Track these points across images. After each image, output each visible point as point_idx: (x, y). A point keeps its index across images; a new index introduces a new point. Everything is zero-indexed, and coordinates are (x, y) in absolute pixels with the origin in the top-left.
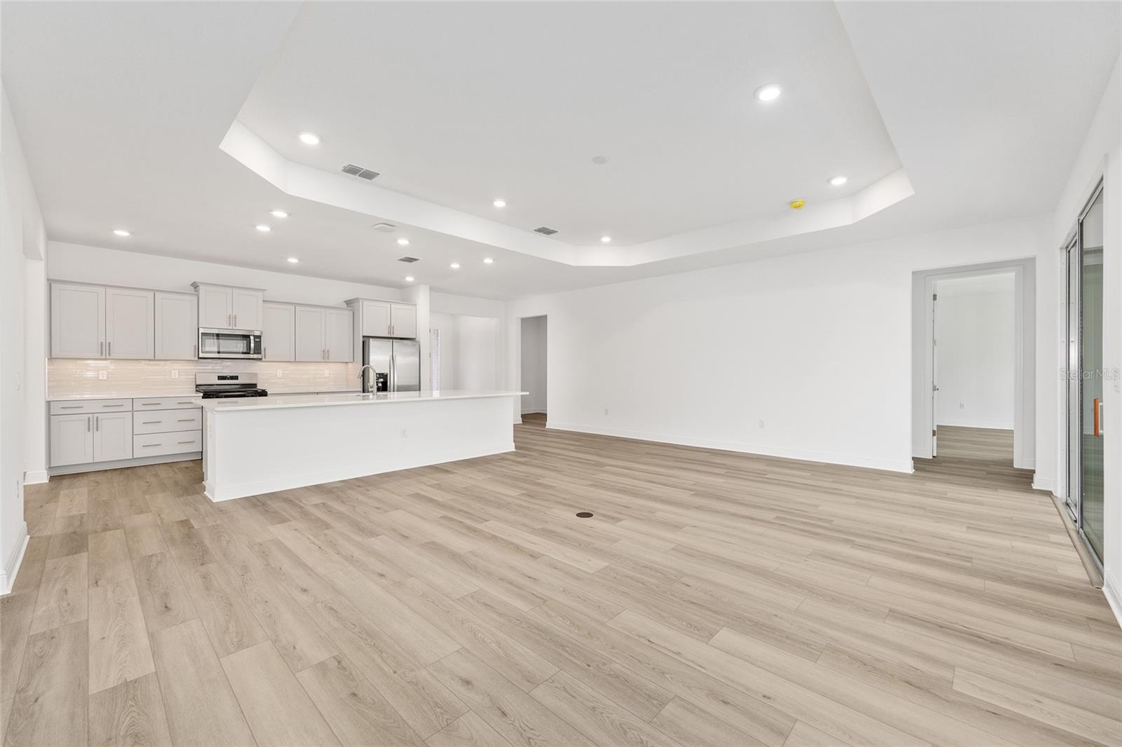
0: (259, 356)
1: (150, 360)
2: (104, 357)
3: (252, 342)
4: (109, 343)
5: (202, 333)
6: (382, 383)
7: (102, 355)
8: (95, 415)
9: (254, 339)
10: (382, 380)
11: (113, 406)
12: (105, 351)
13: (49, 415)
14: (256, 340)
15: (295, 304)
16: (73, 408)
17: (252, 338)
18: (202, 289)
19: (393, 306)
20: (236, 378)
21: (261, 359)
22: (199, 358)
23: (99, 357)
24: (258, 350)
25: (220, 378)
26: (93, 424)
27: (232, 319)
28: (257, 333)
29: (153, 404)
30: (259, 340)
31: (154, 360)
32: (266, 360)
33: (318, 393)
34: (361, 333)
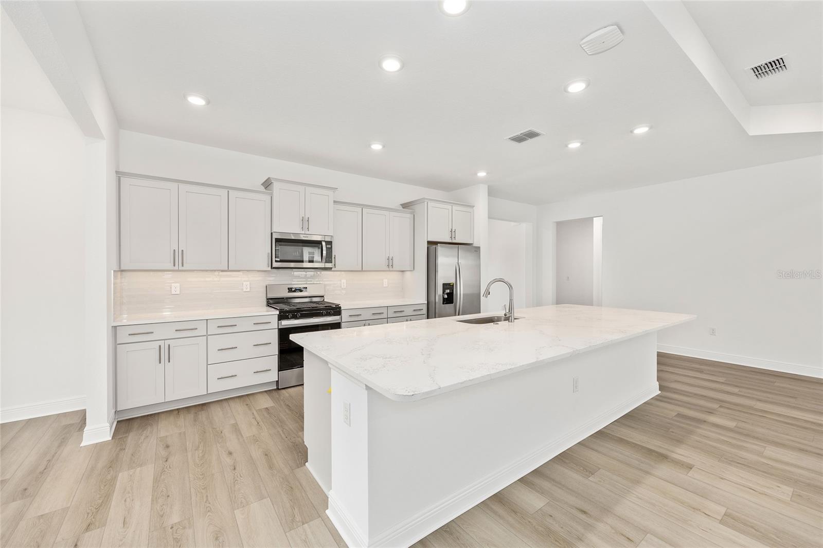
0: (328, 265)
1: (222, 271)
2: (176, 268)
3: (324, 248)
4: (182, 251)
5: (276, 239)
6: (447, 294)
7: (174, 265)
8: (167, 342)
9: (326, 245)
10: (448, 291)
11: (186, 329)
12: (178, 261)
13: (116, 344)
14: (328, 246)
15: (363, 206)
16: (142, 333)
17: (324, 244)
18: (276, 186)
19: (455, 208)
21: (330, 269)
22: (272, 268)
23: (172, 267)
24: (329, 258)
25: (290, 290)
26: (164, 355)
27: (305, 222)
28: (328, 239)
29: (227, 326)
30: (330, 246)
31: (228, 271)
32: (335, 269)
34: (426, 238)
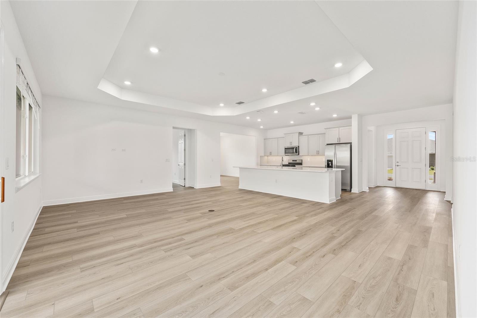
5: (285, 148)
10: (330, 163)
15: (308, 135)
17: (295, 148)
19: (341, 128)
20: (296, 161)
22: (285, 155)
25: (293, 161)
27: (291, 143)
33: (310, 167)
34: (326, 143)
